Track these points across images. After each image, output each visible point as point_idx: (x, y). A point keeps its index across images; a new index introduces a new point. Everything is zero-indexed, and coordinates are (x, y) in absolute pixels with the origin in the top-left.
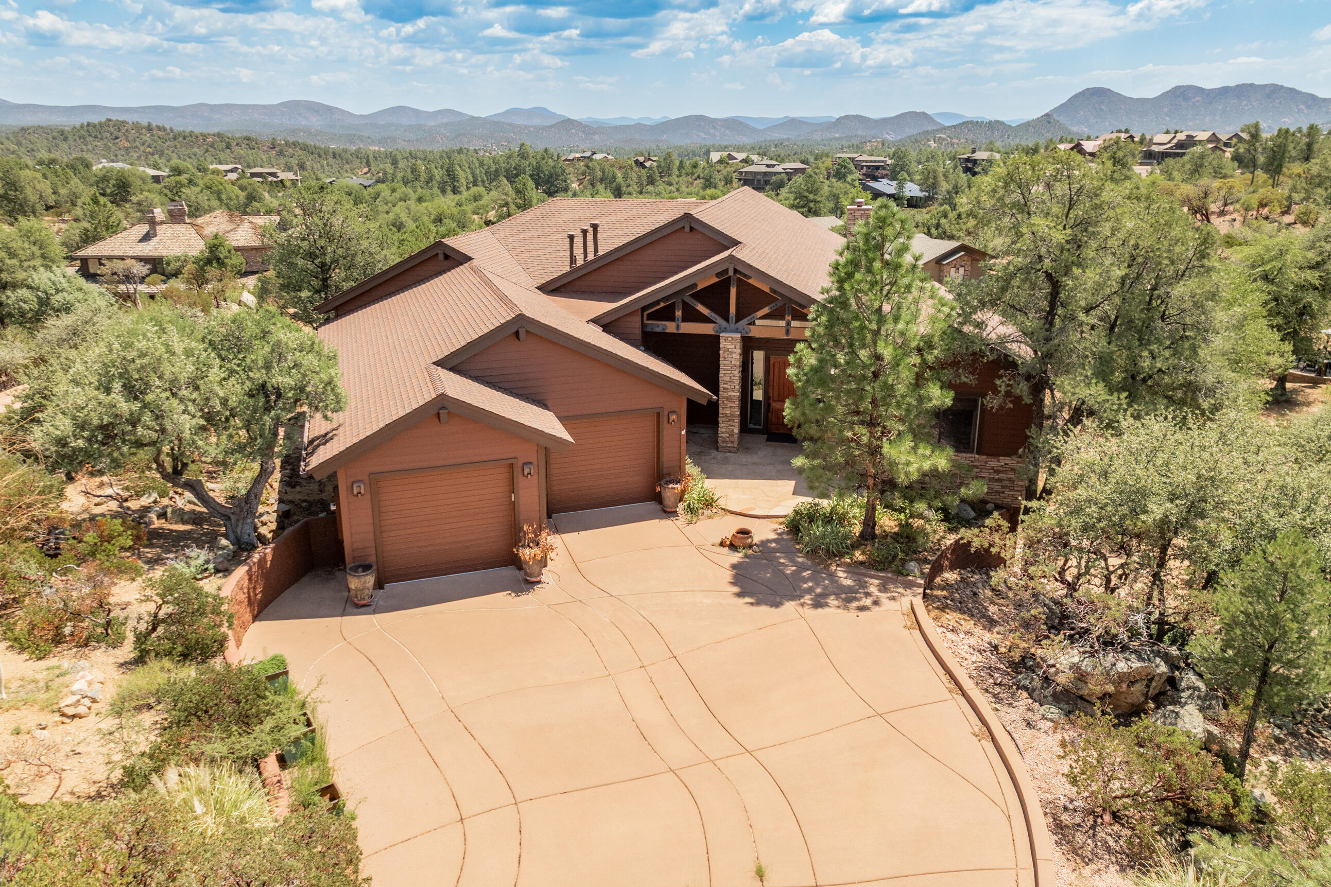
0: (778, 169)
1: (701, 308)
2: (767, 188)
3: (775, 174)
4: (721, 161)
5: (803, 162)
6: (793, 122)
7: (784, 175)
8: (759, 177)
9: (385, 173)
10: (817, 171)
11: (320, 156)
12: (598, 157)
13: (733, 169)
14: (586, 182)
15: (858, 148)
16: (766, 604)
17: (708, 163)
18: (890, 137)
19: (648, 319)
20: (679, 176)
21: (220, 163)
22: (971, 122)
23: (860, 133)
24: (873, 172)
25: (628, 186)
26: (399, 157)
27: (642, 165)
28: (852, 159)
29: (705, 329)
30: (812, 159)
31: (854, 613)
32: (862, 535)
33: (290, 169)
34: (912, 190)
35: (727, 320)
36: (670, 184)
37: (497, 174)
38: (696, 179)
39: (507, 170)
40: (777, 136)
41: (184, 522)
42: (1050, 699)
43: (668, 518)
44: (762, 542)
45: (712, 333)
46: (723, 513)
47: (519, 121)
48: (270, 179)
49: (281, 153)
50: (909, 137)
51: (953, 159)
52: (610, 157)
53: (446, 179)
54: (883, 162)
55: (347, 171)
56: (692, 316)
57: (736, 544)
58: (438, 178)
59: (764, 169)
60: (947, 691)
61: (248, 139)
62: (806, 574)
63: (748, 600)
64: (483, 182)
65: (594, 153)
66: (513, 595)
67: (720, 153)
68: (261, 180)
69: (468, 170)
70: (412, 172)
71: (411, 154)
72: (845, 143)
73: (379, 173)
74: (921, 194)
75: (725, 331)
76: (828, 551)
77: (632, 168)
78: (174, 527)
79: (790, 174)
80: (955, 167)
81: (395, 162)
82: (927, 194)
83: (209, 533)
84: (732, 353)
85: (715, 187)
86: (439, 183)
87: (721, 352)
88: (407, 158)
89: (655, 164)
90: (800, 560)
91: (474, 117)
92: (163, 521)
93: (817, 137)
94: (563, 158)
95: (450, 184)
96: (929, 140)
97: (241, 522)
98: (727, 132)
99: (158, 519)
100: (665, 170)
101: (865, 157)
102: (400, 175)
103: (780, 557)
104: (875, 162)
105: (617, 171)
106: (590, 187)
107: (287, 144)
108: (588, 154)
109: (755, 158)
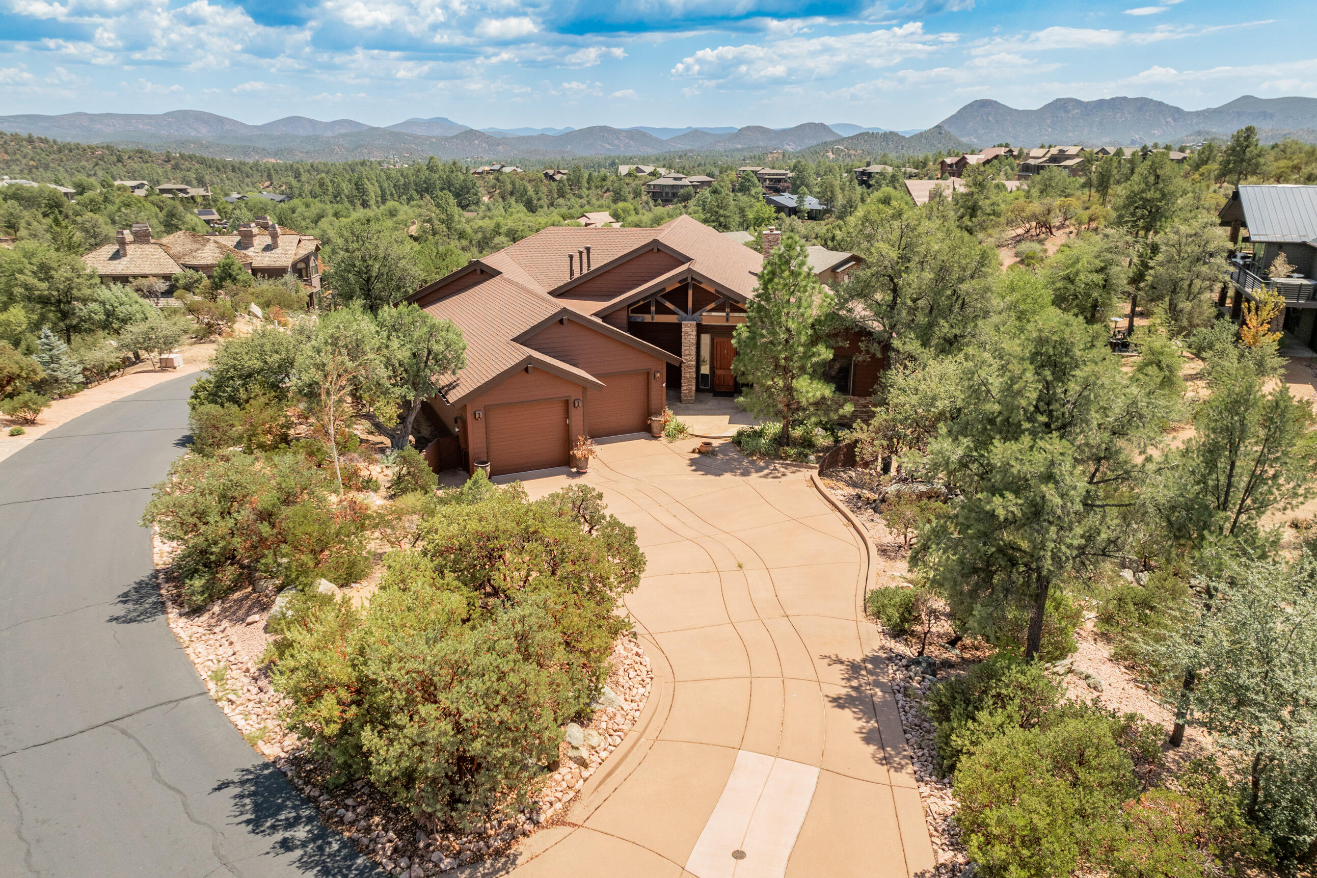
0: (686, 182)
1: (668, 304)
2: (675, 200)
3: (682, 186)
4: (629, 174)
5: (708, 175)
6: (695, 133)
7: (690, 188)
8: (667, 190)
9: (291, 188)
10: (723, 184)
11: (218, 170)
12: (507, 170)
13: (641, 182)
14: (496, 195)
15: (760, 160)
16: (711, 475)
17: (617, 176)
18: (790, 148)
19: (632, 313)
20: (589, 189)
21: (121, 178)
22: (867, 134)
23: (761, 144)
24: (776, 185)
25: (539, 199)
26: (302, 170)
27: (551, 178)
28: (755, 172)
29: (672, 319)
30: (717, 172)
33: (191, 184)
34: (811, 203)
35: (686, 311)
36: (580, 197)
37: (406, 186)
38: (605, 192)
39: (416, 184)
40: (681, 147)
43: (654, 439)
45: (676, 321)
46: (691, 436)
47: (420, 132)
48: (181, 195)
49: (176, 167)
50: (809, 148)
51: (849, 171)
52: (519, 170)
53: (355, 192)
54: (784, 174)
55: (249, 186)
56: (662, 310)
57: (702, 451)
58: (346, 191)
59: (671, 182)
61: (138, 152)
63: (699, 473)
64: (392, 195)
65: (503, 166)
66: (571, 478)
67: (628, 167)
68: (172, 196)
69: (376, 184)
70: (319, 186)
71: (312, 166)
72: (746, 154)
73: (282, 186)
74: (820, 207)
75: (685, 320)
77: (541, 181)
79: (697, 187)
80: (851, 180)
81: (297, 176)
82: (825, 207)
84: (690, 335)
85: (625, 200)
86: (348, 197)
87: (683, 334)
88: (309, 171)
89: (565, 176)
91: (373, 128)
93: (720, 147)
94: (472, 171)
95: (360, 198)
96: (827, 152)
97: (401, 439)
98: (631, 142)
100: (575, 182)
101: (768, 171)
102: (306, 189)
104: (777, 174)
105: (527, 184)
106: (501, 199)
107: (182, 157)
108: (497, 167)
109: (662, 171)
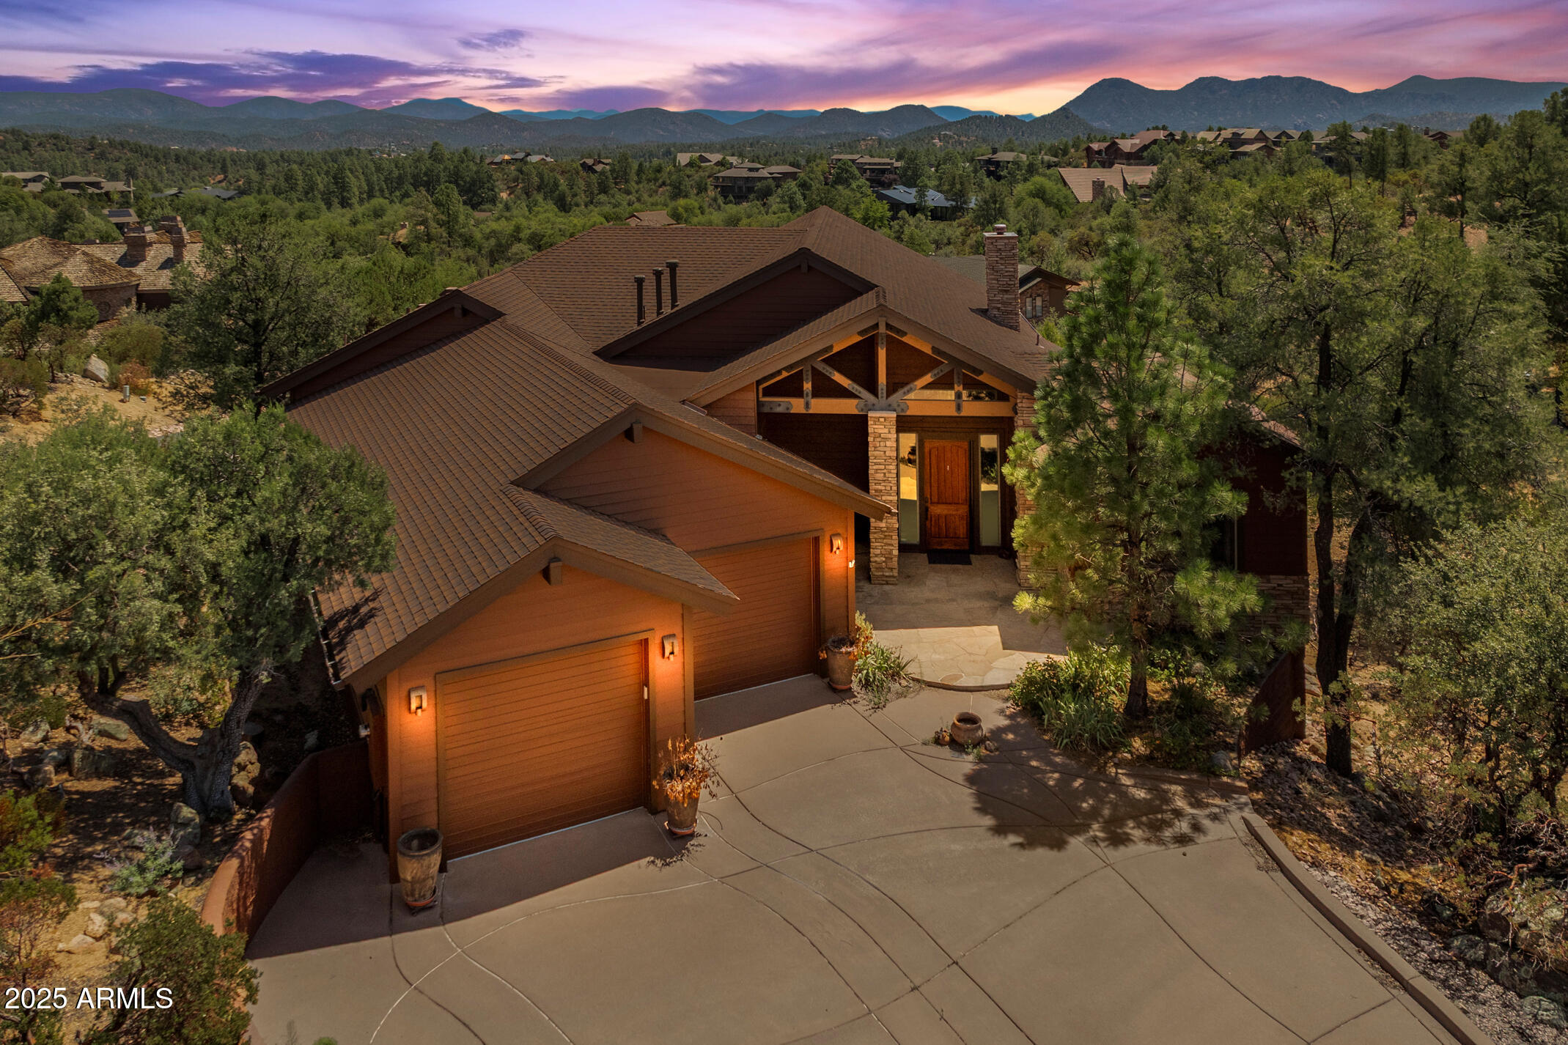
0: (764, 173)
1: (839, 378)
2: (752, 196)
3: (760, 179)
4: (691, 164)
5: (792, 165)
6: (771, 119)
7: (770, 180)
8: (740, 183)
9: (249, 182)
10: (812, 176)
11: (157, 160)
12: (534, 159)
13: (707, 174)
14: (519, 191)
15: (855, 148)
16: (1043, 845)
17: (675, 166)
18: (886, 135)
19: (764, 395)
20: (638, 183)
21: (14, 170)
23: (850, 129)
24: (879, 178)
25: (575, 195)
26: (267, 161)
27: (589, 169)
28: (853, 161)
29: (846, 407)
30: (803, 162)
31: (1175, 850)
32: (1128, 708)
33: (113, 177)
34: (935, 198)
36: (628, 192)
37: (400, 180)
38: (660, 187)
39: (414, 176)
40: (750, 133)
41: (100, 775)
42: (1532, 984)
43: (842, 700)
44: (992, 731)
45: (856, 412)
46: (917, 686)
47: (427, 116)
48: (91, 190)
49: (102, 156)
50: (909, 135)
51: (969, 160)
52: (549, 159)
53: (333, 187)
54: (889, 164)
55: (194, 179)
56: (826, 389)
57: (960, 740)
58: (321, 186)
59: (745, 174)
60: (1376, 983)
61: (56, 137)
62: (1078, 783)
63: (1013, 839)
64: (382, 191)
65: (528, 155)
66: (659, 862)
67: (689, 155)
68: (77, 192)
69: (362, 177)
70: (286, 180)
71: (282, 156)
73: (238, 180)
74: (948, 204)
75: (873, 408)
76: (1093, 740)
77: (578, 173)
78: (86, 786)
79: (780, 180)
80: (975, 171)
81: (261, 167)
82: (954, 203)
83: (148, 793)
84: (886, 439)
85: (686, 196)
86: (323, 194)
87: (870, 439)
88: (277, 162)
89: (608, 167)
90: (1058, 759)
91: (364, 110)
92: (65, 776)
93: (799, 134)
94: (488, 161)
95: (339, 194)
96: (933, 138)
97: (211, 771)
98: (690, 128)
99: (57, 772)
100: (620, 175)
101: (867, 159)
102: (269, 184)
103: (1030, 758)
104: (879, 164)
105: (559, 177)
106: (524, 196)
107: (111, 144)
108: (520, 155)
109: (733, 160)
